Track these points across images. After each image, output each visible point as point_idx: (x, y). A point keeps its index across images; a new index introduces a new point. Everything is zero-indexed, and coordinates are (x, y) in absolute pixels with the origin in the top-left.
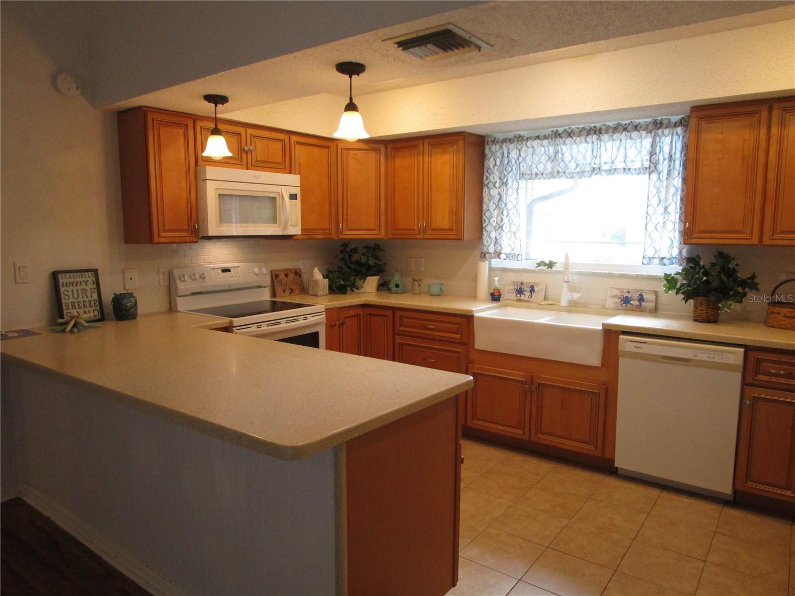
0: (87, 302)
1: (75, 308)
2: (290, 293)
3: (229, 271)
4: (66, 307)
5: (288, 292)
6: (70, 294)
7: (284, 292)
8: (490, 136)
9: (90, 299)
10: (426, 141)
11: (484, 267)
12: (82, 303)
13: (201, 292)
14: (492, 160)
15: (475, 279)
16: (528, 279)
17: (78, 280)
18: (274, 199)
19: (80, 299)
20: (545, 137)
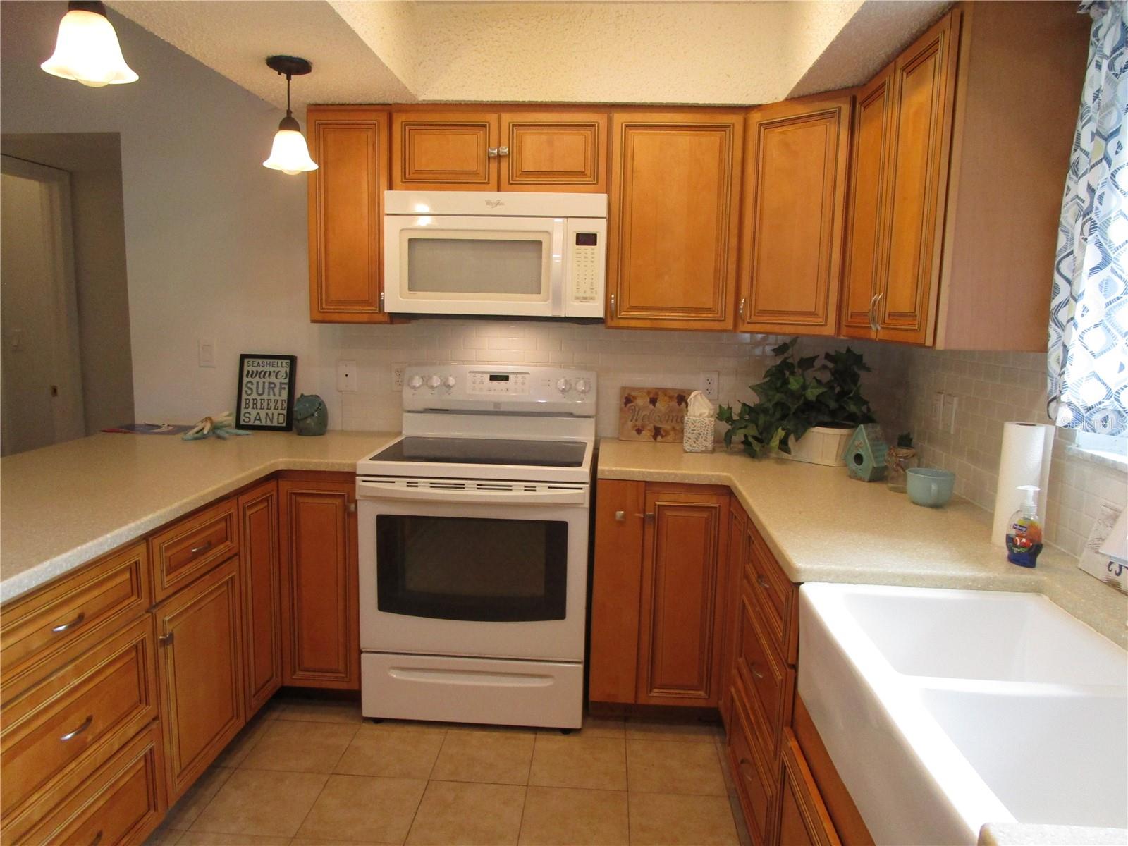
0: (273, 401)
1: (257, 408)
2: (655, 437)
3: (506, 378)
4: (246, 404)
5: (647, 434)
6: (254, 387)
7: (639, 431)
9: (277, 397)
10: (899, 61)
12: (266, 401)
13: (447, 410)
17: (267, 369)
18: (540, 243)
19: (265, 397)
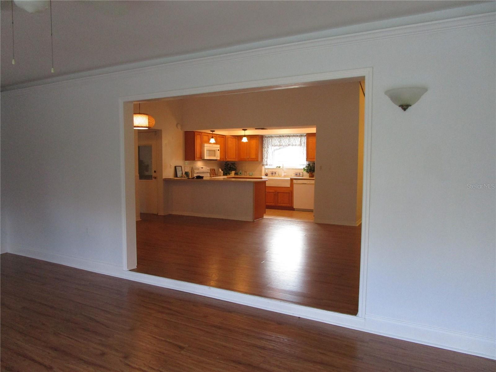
3: (203, 168)
5: (213, 175)
6: (178, 171)
8: (264, 136)
10: (249, 137)
11: (263, 168)
14: (265, 141)
15: (261, 171)
16: (274, 171)
17: (179, 168)
18: (215, 151)
20: (278, 137)
